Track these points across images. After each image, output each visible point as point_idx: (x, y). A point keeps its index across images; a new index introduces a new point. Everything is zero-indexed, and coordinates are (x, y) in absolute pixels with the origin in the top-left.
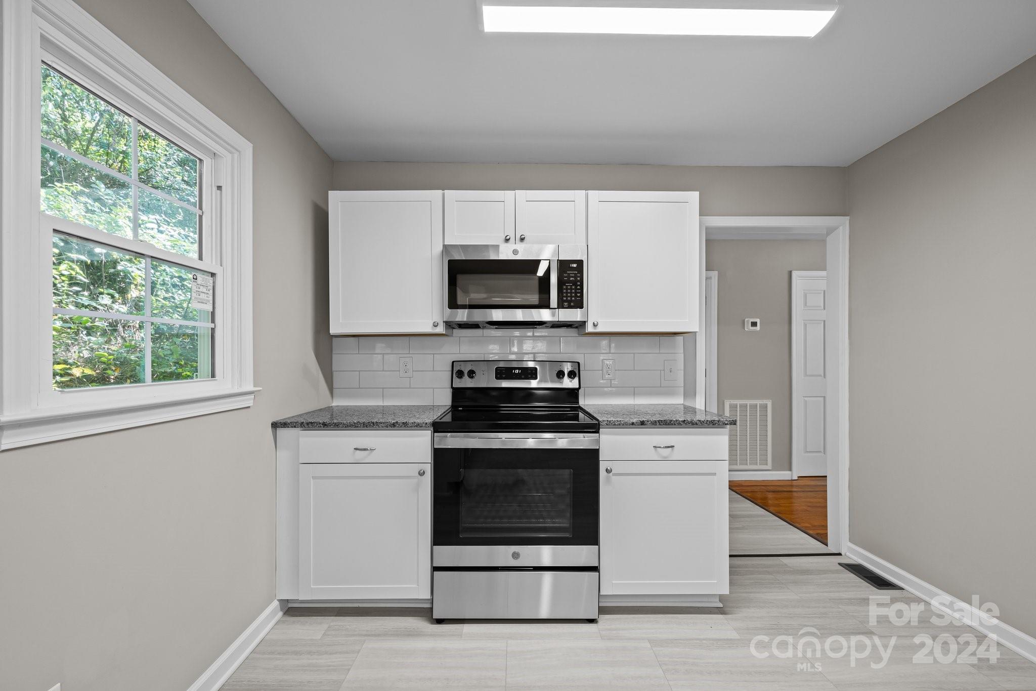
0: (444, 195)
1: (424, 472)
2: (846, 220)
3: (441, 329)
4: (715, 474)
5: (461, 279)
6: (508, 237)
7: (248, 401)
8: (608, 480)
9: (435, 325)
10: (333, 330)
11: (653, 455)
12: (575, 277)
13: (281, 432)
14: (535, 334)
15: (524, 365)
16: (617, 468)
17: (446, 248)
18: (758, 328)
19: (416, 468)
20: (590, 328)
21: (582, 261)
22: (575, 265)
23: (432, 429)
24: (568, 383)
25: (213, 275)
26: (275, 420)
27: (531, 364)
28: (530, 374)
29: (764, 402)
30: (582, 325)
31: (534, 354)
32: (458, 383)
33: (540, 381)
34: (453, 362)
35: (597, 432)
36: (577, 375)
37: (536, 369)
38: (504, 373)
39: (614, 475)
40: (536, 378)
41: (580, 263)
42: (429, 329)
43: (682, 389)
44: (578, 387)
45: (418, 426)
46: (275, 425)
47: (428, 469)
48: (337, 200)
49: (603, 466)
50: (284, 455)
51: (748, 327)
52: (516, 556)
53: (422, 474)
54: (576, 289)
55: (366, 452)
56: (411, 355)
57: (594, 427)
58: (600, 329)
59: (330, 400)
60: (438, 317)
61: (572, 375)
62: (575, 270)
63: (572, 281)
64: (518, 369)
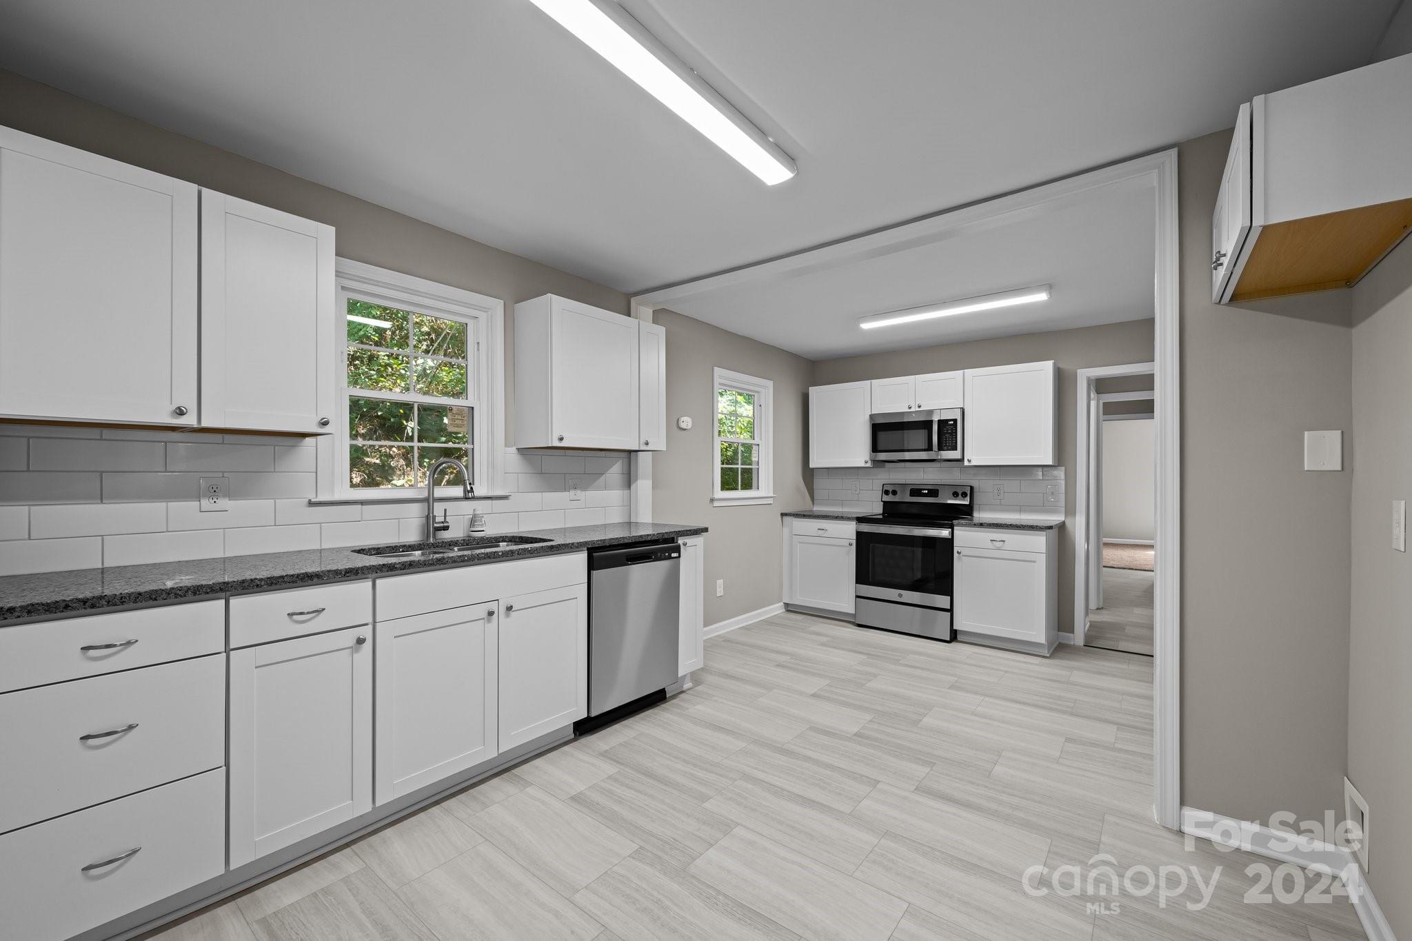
0: (871, 383)
1: (852, 544)
3: (869, 465)
4: (1034, 562)
5: (880, 434)
6: (910, 407)
7: (770, 501)
8: (959, 558)
9: (866, 462)
10: (811, 466)
11: (990, 545)
12: (952, 430)
13: (785, 518)
15: (930, 487)
16: (964, 552)
17: (872, 416)
19: (846, 543)
20: (967, 463)
21: (956, 420)
22: (951, 422)
23: (858, 521)
25: (758, 445)
26: (783, 512)
27: (934, 487)
28: (935, 493)
30: (961, 461)
32: (886, 498)
33: (941, 499)
34: (882, 485)
35: (954, 528)
36: (969, 495)
37: (938, 490)
38: (916, 492)
39: (963, 556)
40: (938, 496)
42: (863, 465)
43: (1064, 509)
44: (968, 503)
45: (849, 519)
46: (783, 515)
47: (854, 542)
48: (813, 391)
49: (956, 549)
50: (786, 530)
52: (900, 595)
53: (850, 545)
54: (952, 438)
55: (823, 531)
56: (859, 480)
58: (973, 463)
59: (812, 505)
60: (867, 458)
61: (964, 495)
62: (951, 425)
63: (949, 433)
64: (926, 490)
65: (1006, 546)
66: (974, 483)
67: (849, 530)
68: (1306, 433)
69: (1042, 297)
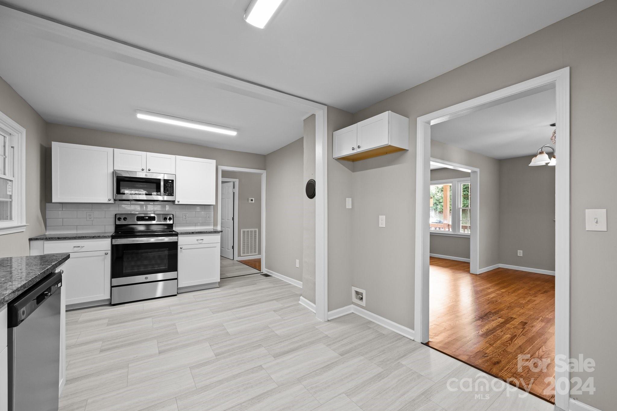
0: (114, 150)
1: (108, 254)
2: (265, 171)
3: (112, 201)
4: (216, 247)
5: (122, 183)
6: (143, 169)
7: (23, 229)
8: (181, 251)
9: (109, 200)
10: (54, 201)
11: (196, 242)
12: (171, 185)
13: (33, 242)
14: (155, 204)
15: (149, 215)
16: (184, 247)
17: (114, 172)
18: (253, 202)
19: (104, 252)
20: (176, 203)
22: (171, 181)
23: (111, 238)
24: (168, 222)
25: (12, 181)
26: (31, 237)
27: (152, 215)
28: (153, 219)
29: (256, 229)
30: (174, 201)
31: (154, 211)
32: (118, 223)
33: (157, 221)
34: (116, 215)
35: (177, 236)
36: (172, 219)
37: (155, 217)
38: (141, 218)
39: (183, 249)
40: (155, 220)
41: (173, 181)
42: (106, 201)
43: (213, 223)
44: (172, 223)
45: (105, 237)
46: (30, 240)
47: (109, 253)
48: (57, 148)
49: (179, 247)
50: (34, 251)
51: (250, 201)
52: (146, 278)
53: (106, 254)
54: (171, 189)
55: (79, 248)
56: (93, 212)
57: (176, 235)
58: (180, 203)
59: (45, 231)
60: (111, 197)
61: (170, 219)
62: (170, 183)
63: (169, 187)
64: (147, 217)
65: (204, 242)
66: (174, 213)
67: (106, 245)
68: (347, 198)
69: (233, 133)
